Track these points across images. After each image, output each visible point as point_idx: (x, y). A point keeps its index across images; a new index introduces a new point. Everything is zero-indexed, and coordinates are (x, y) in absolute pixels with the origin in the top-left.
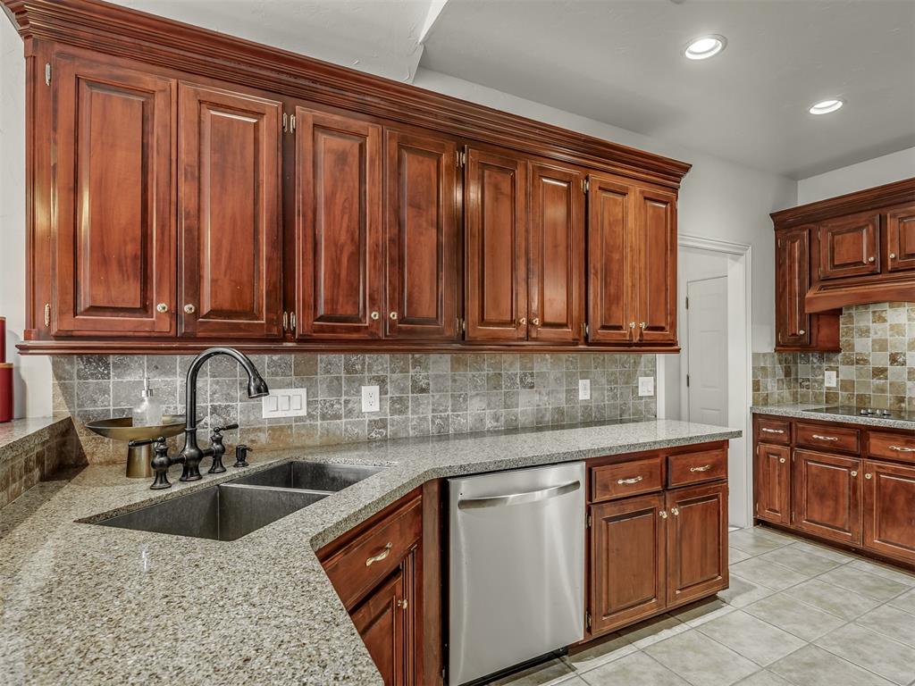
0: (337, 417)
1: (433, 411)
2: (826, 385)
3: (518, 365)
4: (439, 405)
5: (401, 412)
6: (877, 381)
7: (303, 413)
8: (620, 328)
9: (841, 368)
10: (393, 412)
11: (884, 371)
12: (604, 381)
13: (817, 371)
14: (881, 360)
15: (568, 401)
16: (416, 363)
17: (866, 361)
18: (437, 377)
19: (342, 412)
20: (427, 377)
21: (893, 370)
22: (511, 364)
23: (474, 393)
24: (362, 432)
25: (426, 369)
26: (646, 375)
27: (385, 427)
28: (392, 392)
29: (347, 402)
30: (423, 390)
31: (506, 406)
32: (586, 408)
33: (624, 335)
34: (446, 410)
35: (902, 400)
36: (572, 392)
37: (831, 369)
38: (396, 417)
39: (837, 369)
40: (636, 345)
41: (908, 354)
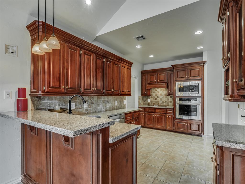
0: (80, 109)
1: (95, 107)
2: (148, 101)
3: (107, 98)
4: (96, 106)
5: (90, 108)
6: (155, 101)
7: (75, 108)
8: (124, 91)
9: (151, 98)
10: (89, 107)
11: (156, 99)
12: (119, 101)
13: (147, 99)
14: (156, 97)
15: (114, 105)
16: (92, 98)
17: (154, 97)
18: (95, 100)
19: (81, 108)
20: (94, 101)
21: (158, 99)
22: (106, 98)
23: (101, 104)
24: (84, 112)
25: (94, 99)
26: (125, 100)
27: (87, 111)
28: (89, 104)
29: (82, 106)
30: (93, 103)
31: (105, 106)
32: (116, 106)
33: (125, 93)
34: (97, 107)
35: (159, 104)
36: (115, 103)
37: (149, 99)
38: (89, 109)
39: (150, 99)
40: (126, 94)
41: (160, 96)
